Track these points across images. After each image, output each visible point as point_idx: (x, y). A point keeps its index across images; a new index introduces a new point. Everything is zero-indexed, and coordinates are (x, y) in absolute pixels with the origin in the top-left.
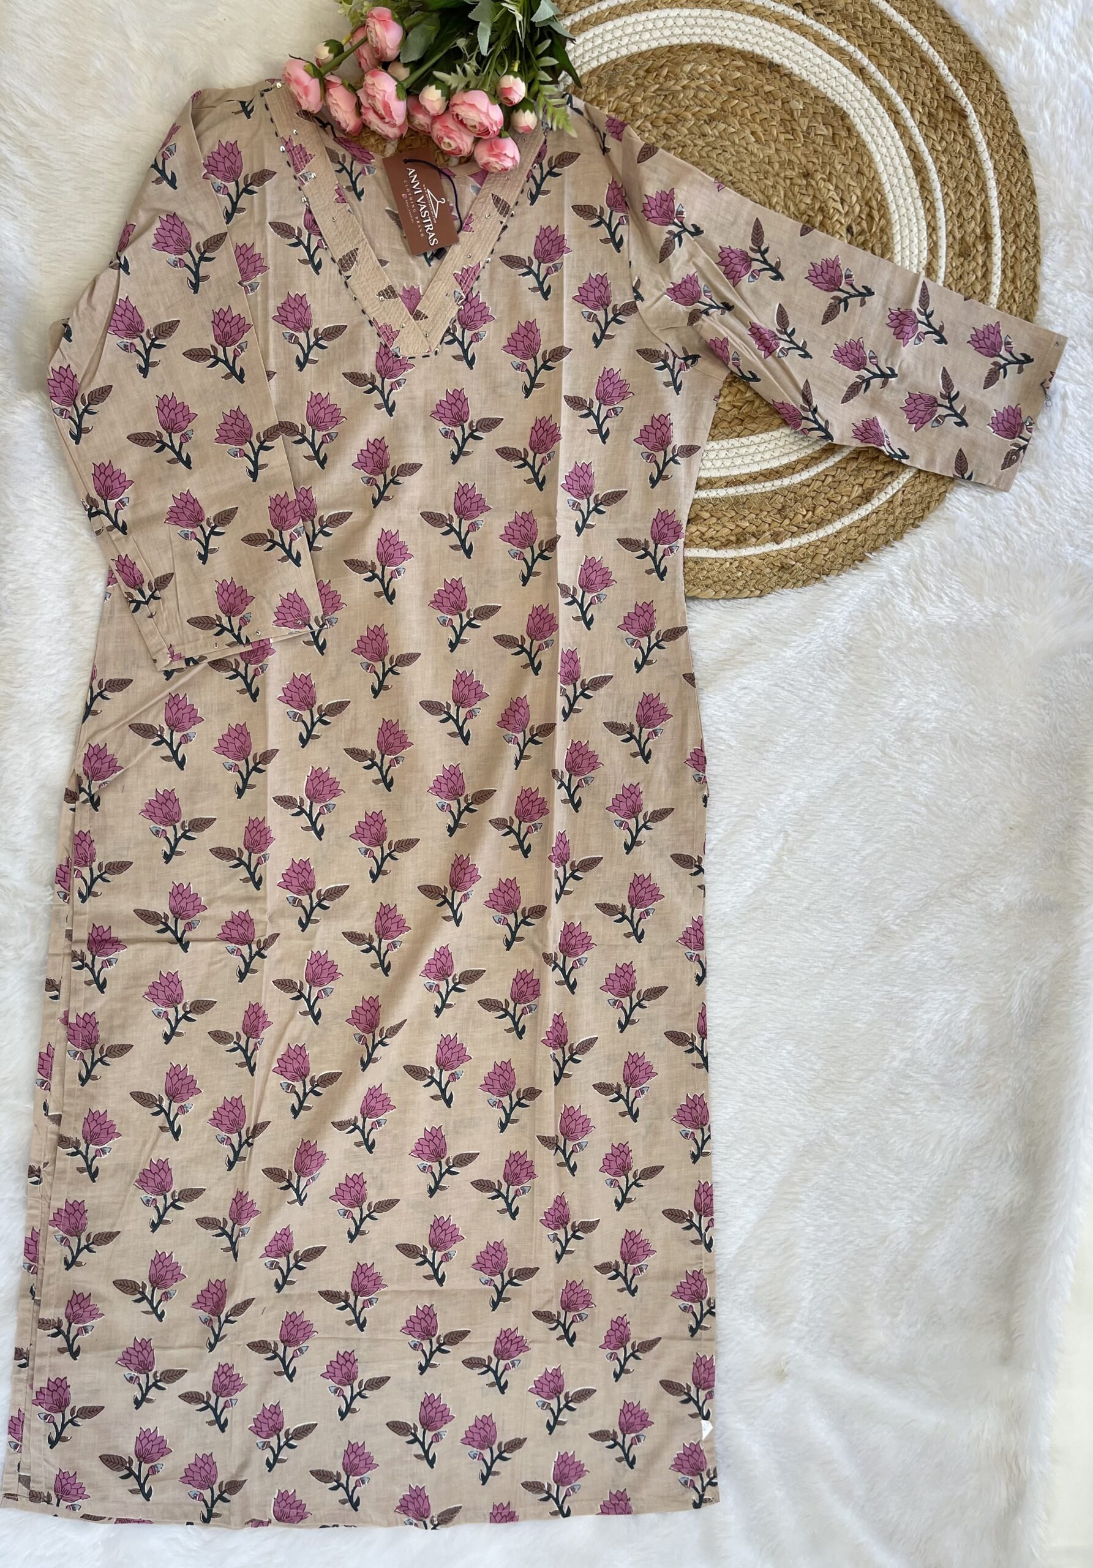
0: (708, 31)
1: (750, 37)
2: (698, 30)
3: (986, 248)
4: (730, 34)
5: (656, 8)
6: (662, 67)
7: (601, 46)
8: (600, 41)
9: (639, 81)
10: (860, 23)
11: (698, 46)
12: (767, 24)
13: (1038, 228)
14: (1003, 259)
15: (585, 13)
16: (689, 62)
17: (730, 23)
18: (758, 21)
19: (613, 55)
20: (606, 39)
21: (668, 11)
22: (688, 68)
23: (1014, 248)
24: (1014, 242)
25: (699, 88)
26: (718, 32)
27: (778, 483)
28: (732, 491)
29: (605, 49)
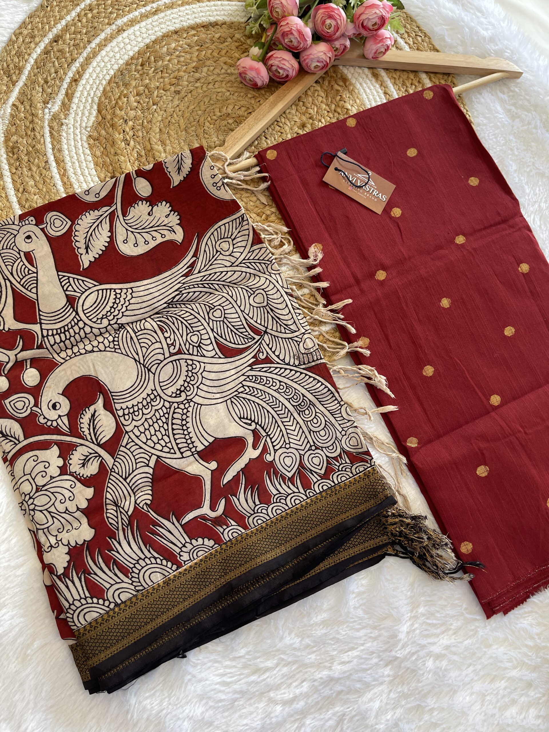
0: (163, 26)
1: (189, 17)
2: (157, 29)
4: (176, 21)
5: (124, 30)
6: (149, 58)
7: (105, 66)
8: (103, 64)
9: (141, 72)
11: (163, 36)
12: (194, 6)
15: (85, 54)
16: (163, 47)
17: (172, 16)
18: (187, 7)
19: (116, 67)
20: (106, 61)
21: (133, 28)
22: (165, 49)
25: (179, 56)
26: (169, 23)
29: (109, 67)
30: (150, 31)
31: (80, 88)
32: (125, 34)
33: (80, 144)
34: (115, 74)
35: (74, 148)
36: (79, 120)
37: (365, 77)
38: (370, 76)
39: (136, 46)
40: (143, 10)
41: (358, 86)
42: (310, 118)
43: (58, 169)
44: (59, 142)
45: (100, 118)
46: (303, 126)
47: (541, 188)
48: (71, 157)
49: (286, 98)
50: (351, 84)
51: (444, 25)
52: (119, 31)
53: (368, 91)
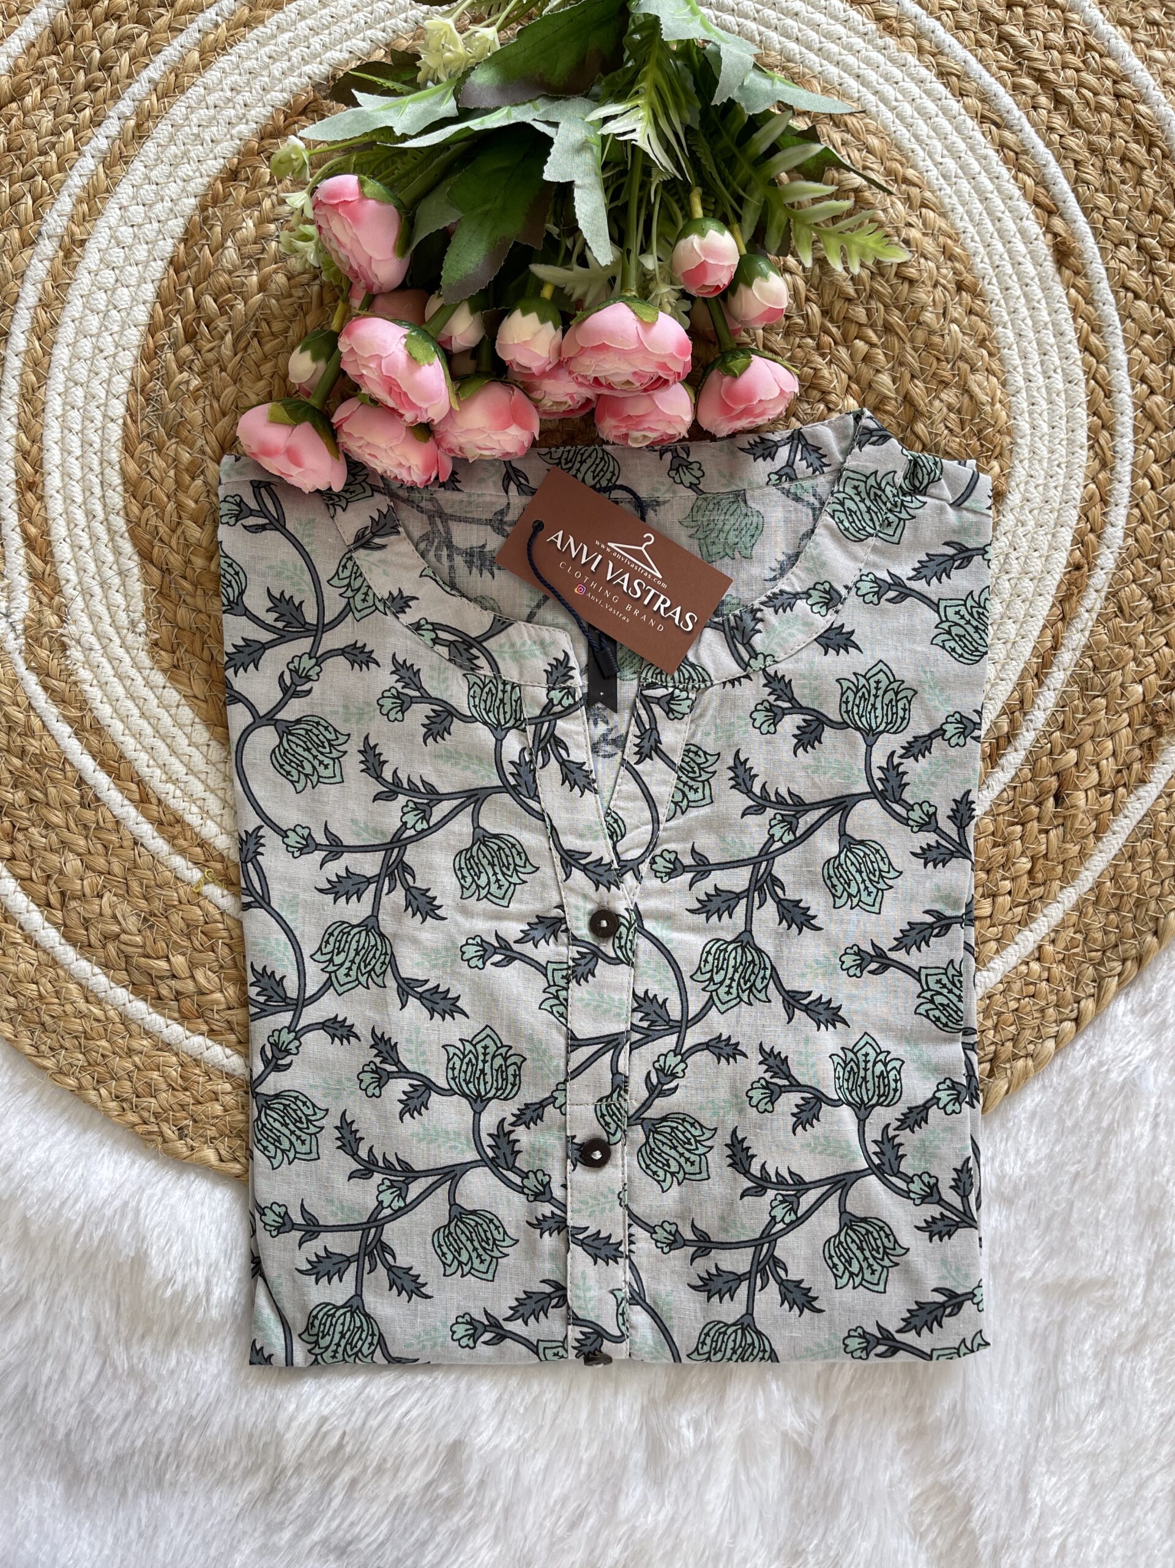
0: (186, 170)
1: (247, 96)
2: (173, 189)
4: (214, 131)
5: (82, 243)
6: (198, 305)
7: (89, 397)
8: (79, 392)
9: (197, 365)
11: (203, 208)
12: (241, 48)
15: (12, 385)
16: (222, 246)
17: (194, 118)
18: (223, 62)
19: (121, 384)
20: (82, 378)
21: (101, 223)
22: (231, 254)
26: (199, 150)
27: (1100, 579)
28: (1058, 678)
30: (159, 207)
31: (56, 506)
32: (91, 257)
33: (140, 681)
34: (128, 409)
35: (130, 704)
36: (101, 609)
39: (142, 280)
40: (100, 142)
43: (122, 790)
44: (83, 704)
45: (156, 573)
48: (138, 736)
52: (68, 254)
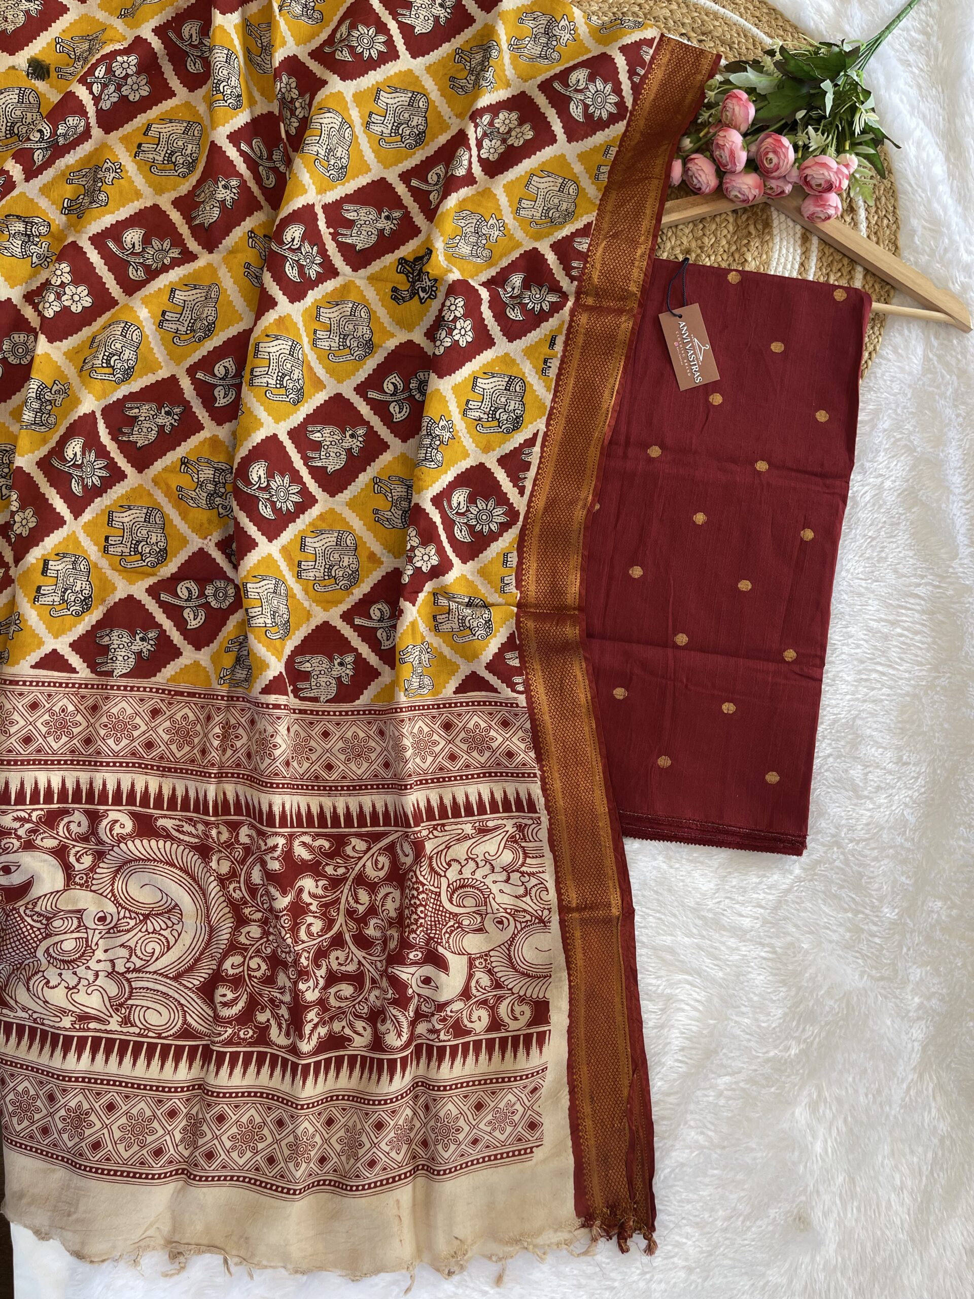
3: (852, 219)
10: (736, 46)
13: (896, 200)
14: (868, 227)
23: (876, 218)
24: (876, 212)
37: (792, 233)
38: (799, 235)
41: (777, 239)
42: (700, 248)
46: (688, 251)
47: (899, 464)
49: (685, 212)
50: (770, 234)
51: (925, 220)
53: (784, 251)
